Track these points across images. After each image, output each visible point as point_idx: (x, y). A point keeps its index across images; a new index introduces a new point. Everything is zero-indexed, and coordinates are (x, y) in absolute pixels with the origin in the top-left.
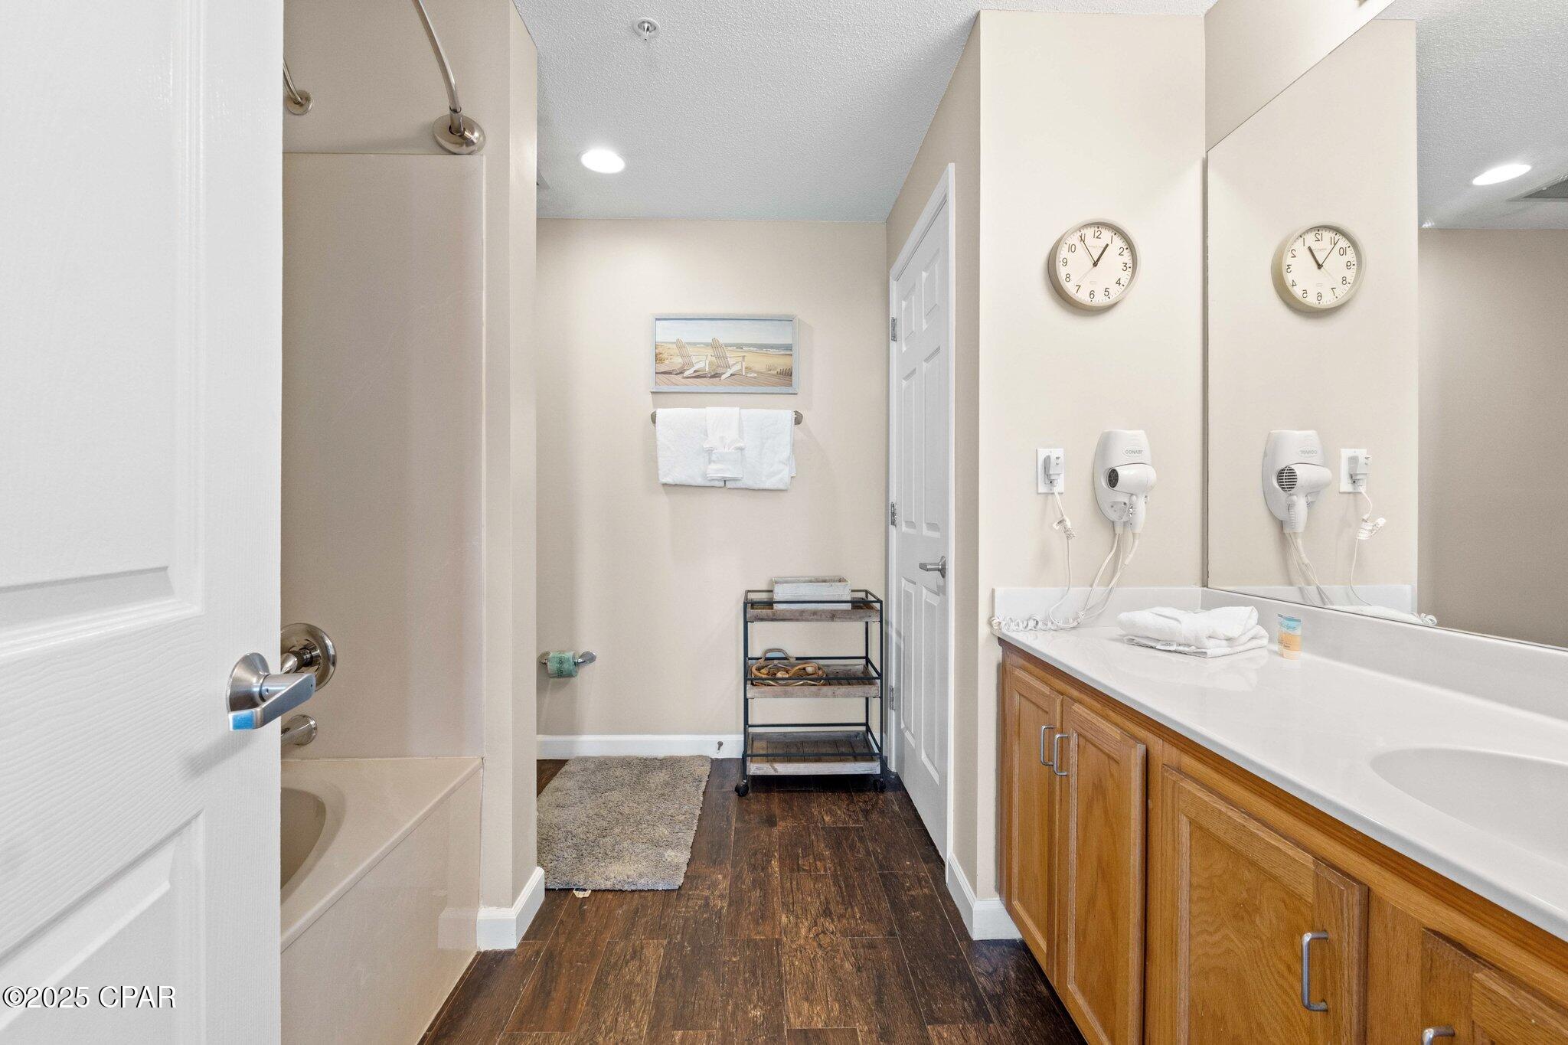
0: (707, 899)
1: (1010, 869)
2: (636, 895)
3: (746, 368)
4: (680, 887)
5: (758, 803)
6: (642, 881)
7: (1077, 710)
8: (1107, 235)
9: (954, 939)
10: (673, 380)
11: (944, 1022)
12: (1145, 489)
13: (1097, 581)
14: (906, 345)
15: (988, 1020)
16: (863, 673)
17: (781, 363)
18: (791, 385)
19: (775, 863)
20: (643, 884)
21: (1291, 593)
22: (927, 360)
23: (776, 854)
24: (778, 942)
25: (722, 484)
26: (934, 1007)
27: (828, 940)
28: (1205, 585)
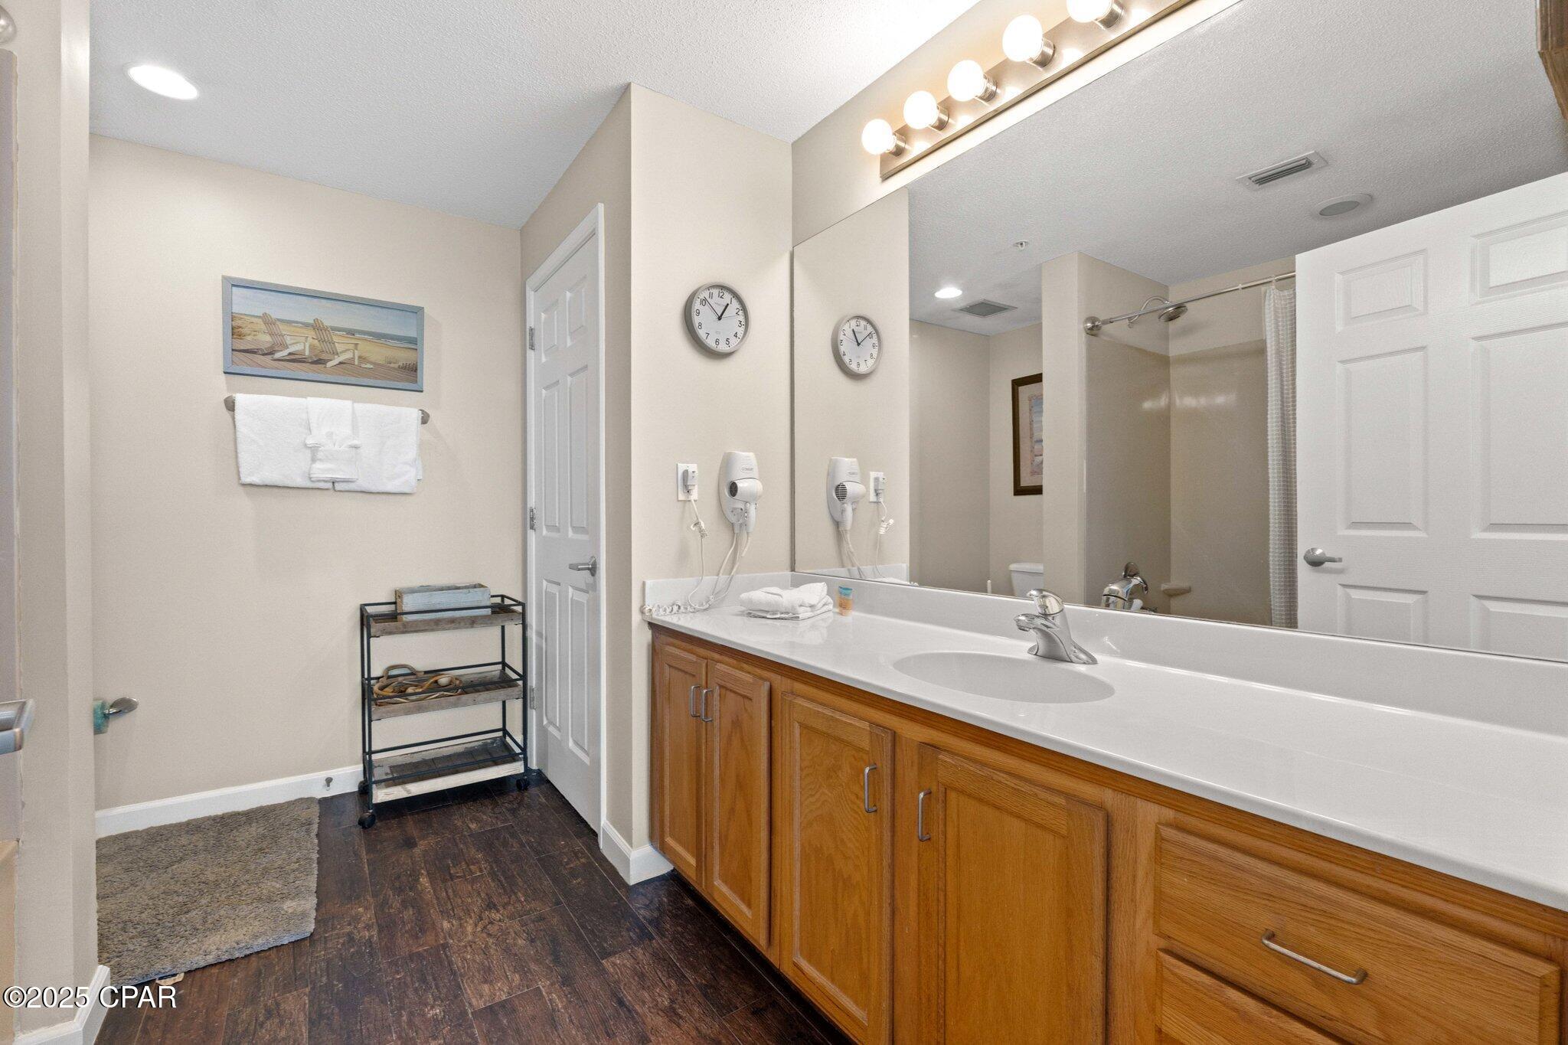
0: (350, 935)
1: (662, 812)
2: (253, 958)
3: (360, 357)
4: (312, 934)
5: (389, 832)
6: (260, 941)
7: (718, 667)
8: (727, 297)
9: (614, 889)
10: (259, 362)
11: (615, 953)
12: (754, 498)
13: (721, 571)
14: (546, 356)
15: (651, 938)
16: (500, 678)
17: (404, 356)
18: (416, 382)
19: (424, 881)
20: (260, 944)
21: (843, 572)
22: (572, 375)
23: (423, 871)
24: (445, 946)
25: (329, 485)
26: (605, 945)
27: (496, 928)
28: (793, 570)
